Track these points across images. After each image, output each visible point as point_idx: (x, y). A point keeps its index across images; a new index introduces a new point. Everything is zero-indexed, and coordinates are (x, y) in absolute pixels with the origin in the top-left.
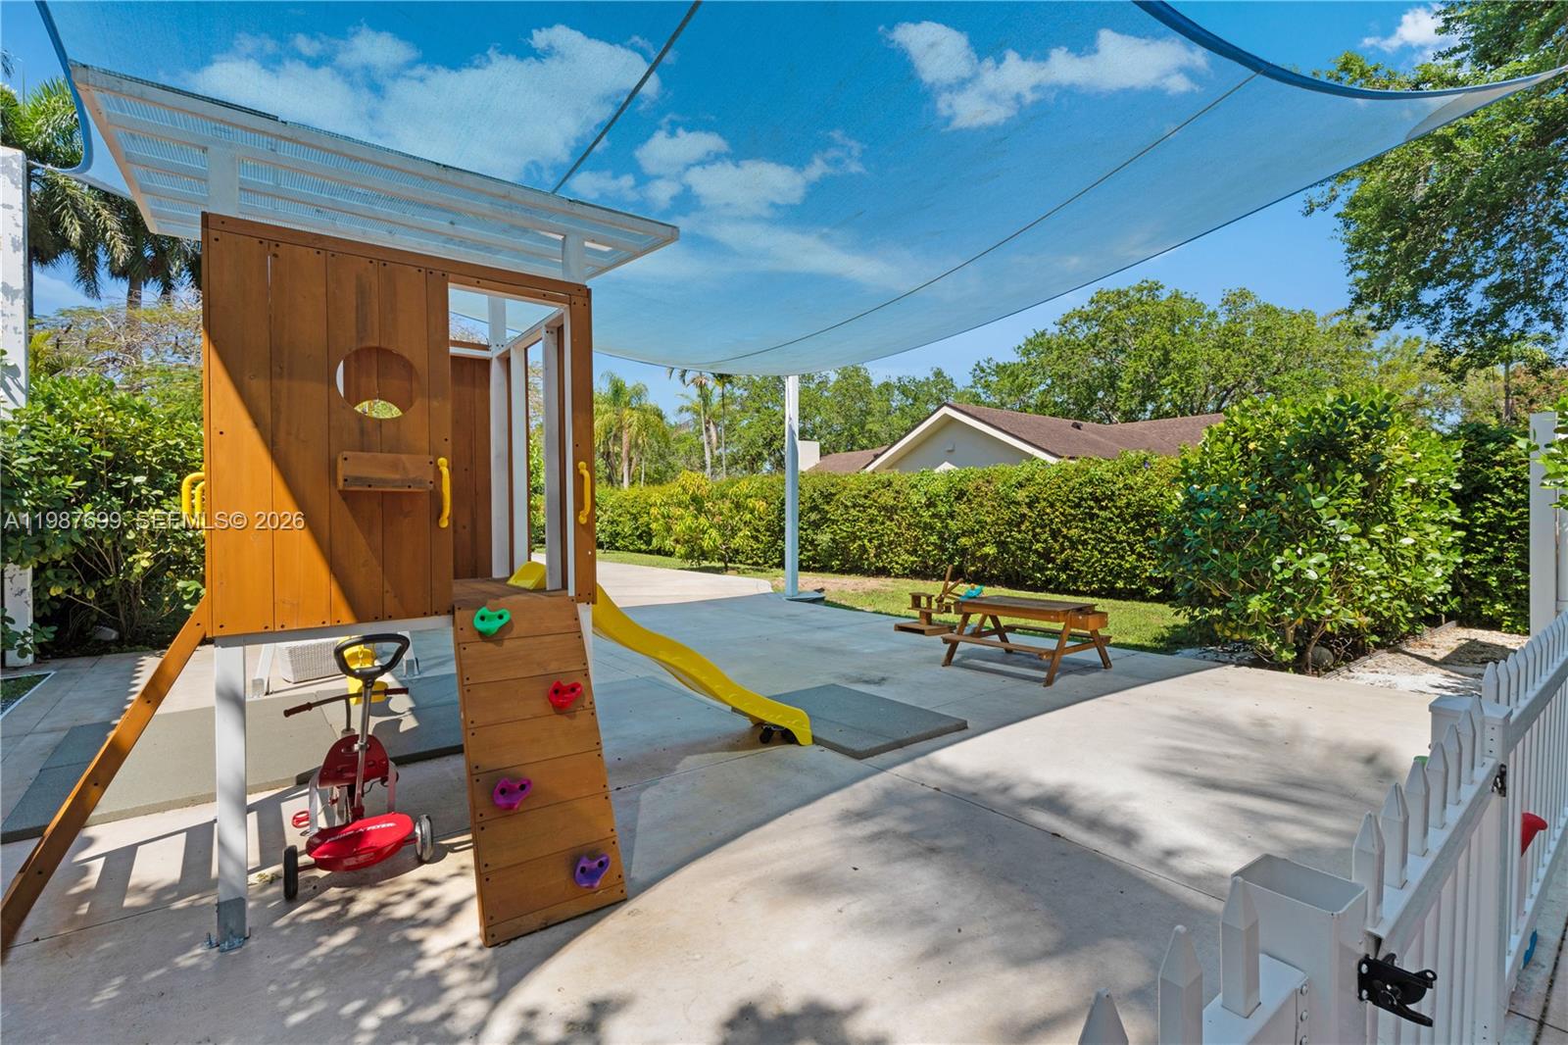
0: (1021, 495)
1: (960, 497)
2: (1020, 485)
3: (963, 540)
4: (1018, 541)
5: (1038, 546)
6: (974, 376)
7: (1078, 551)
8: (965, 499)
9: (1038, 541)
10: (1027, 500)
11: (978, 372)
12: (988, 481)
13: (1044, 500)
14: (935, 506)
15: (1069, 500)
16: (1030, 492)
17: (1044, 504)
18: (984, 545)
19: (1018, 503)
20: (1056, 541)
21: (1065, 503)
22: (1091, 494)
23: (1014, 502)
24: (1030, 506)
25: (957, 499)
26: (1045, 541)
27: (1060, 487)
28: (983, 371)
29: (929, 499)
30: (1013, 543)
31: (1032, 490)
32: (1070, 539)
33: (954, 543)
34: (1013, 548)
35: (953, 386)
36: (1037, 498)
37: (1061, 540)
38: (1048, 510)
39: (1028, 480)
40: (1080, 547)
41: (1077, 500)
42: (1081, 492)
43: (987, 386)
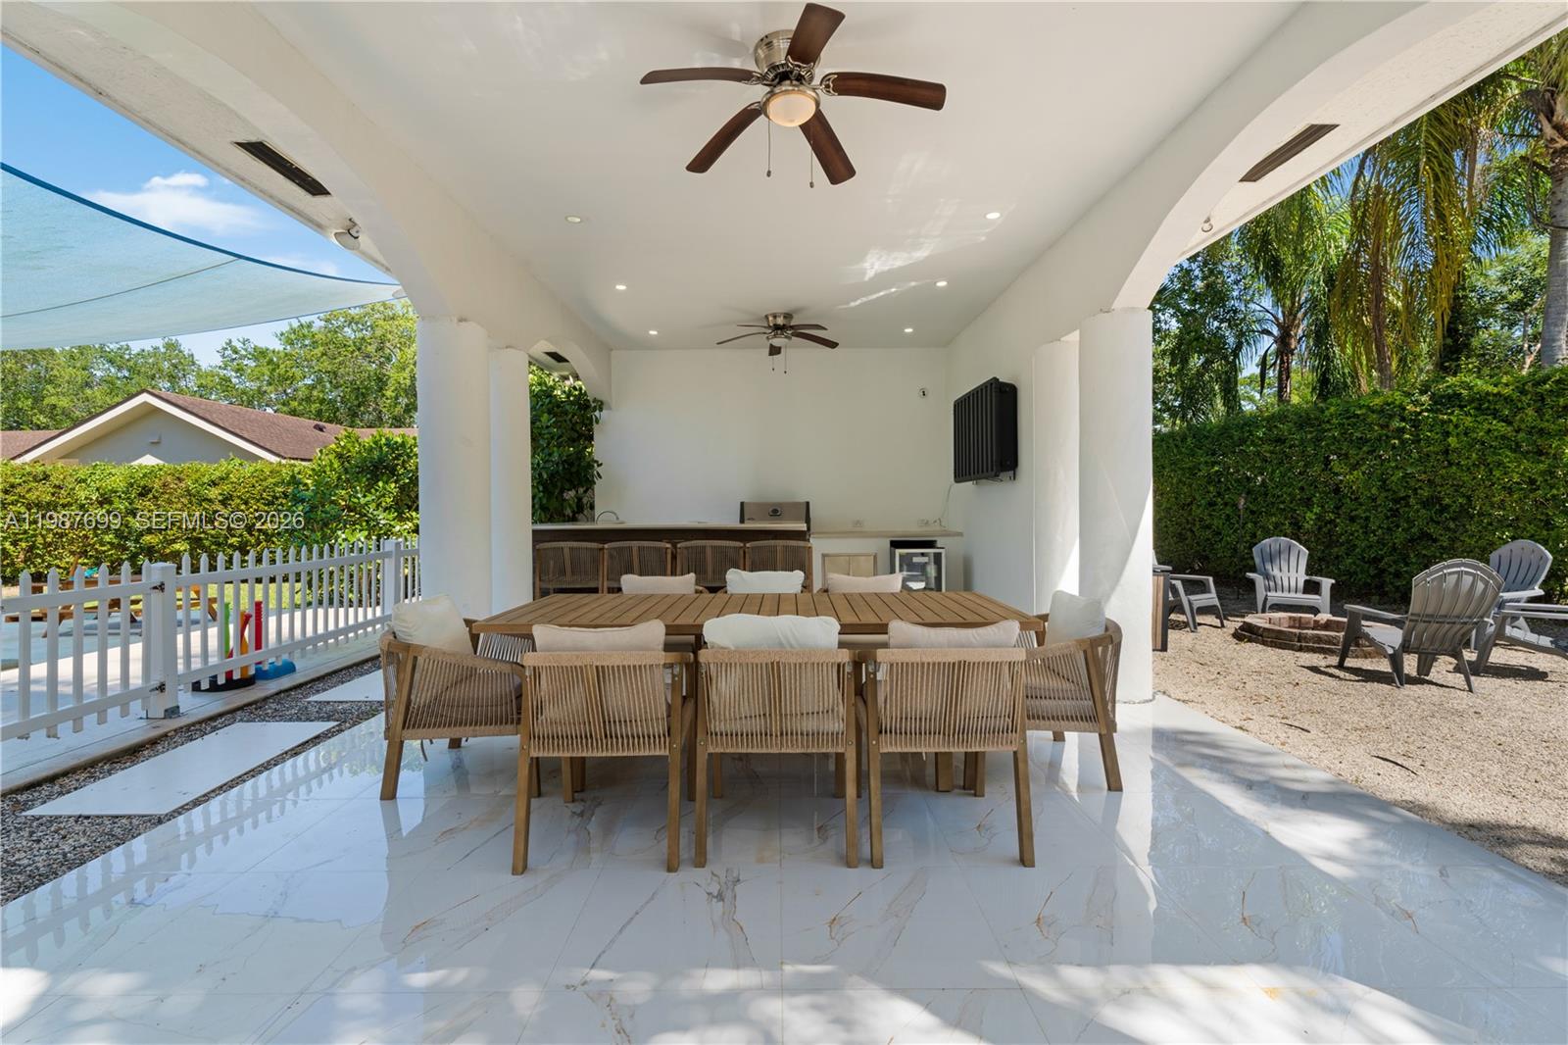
0: (214, 493)
1: (144, 492)
2: (214, 484)
3: (148, 539)
4: (212, 536)
5: (233, 540)
6: (223, 356)
7: (273, 543)
8: (150, 496)
9: (233, 536)
10: (220, 498)
11: (229, 352)
12: (179, 479)
13: (239, 497)
14: (111, 503)
15: (263, 499)
16: (224, 490)
17: (239, 501)
18: (174, 541)
19: (210, 501)
20: (251, 535)
21: (258, 501)
22: (283, 493)
23: (206, 500)
24: (224, 503)
25: (141, 495)
26: (241, 535)
27: (253, 486)
28: (236, 352)
29: (102, 495)
30: (207, 539)
31: (226, 488)
32: (265, 532)
33: (137, 541)
34: (207, 543)
35: (194, 363)
36: (231, 496)
37: (256, 534)
38: (243, 507)
39: (222, 479)
40: (274, 539)
41: (270, 498)
42: (274, 491)
43: (239, 370)
